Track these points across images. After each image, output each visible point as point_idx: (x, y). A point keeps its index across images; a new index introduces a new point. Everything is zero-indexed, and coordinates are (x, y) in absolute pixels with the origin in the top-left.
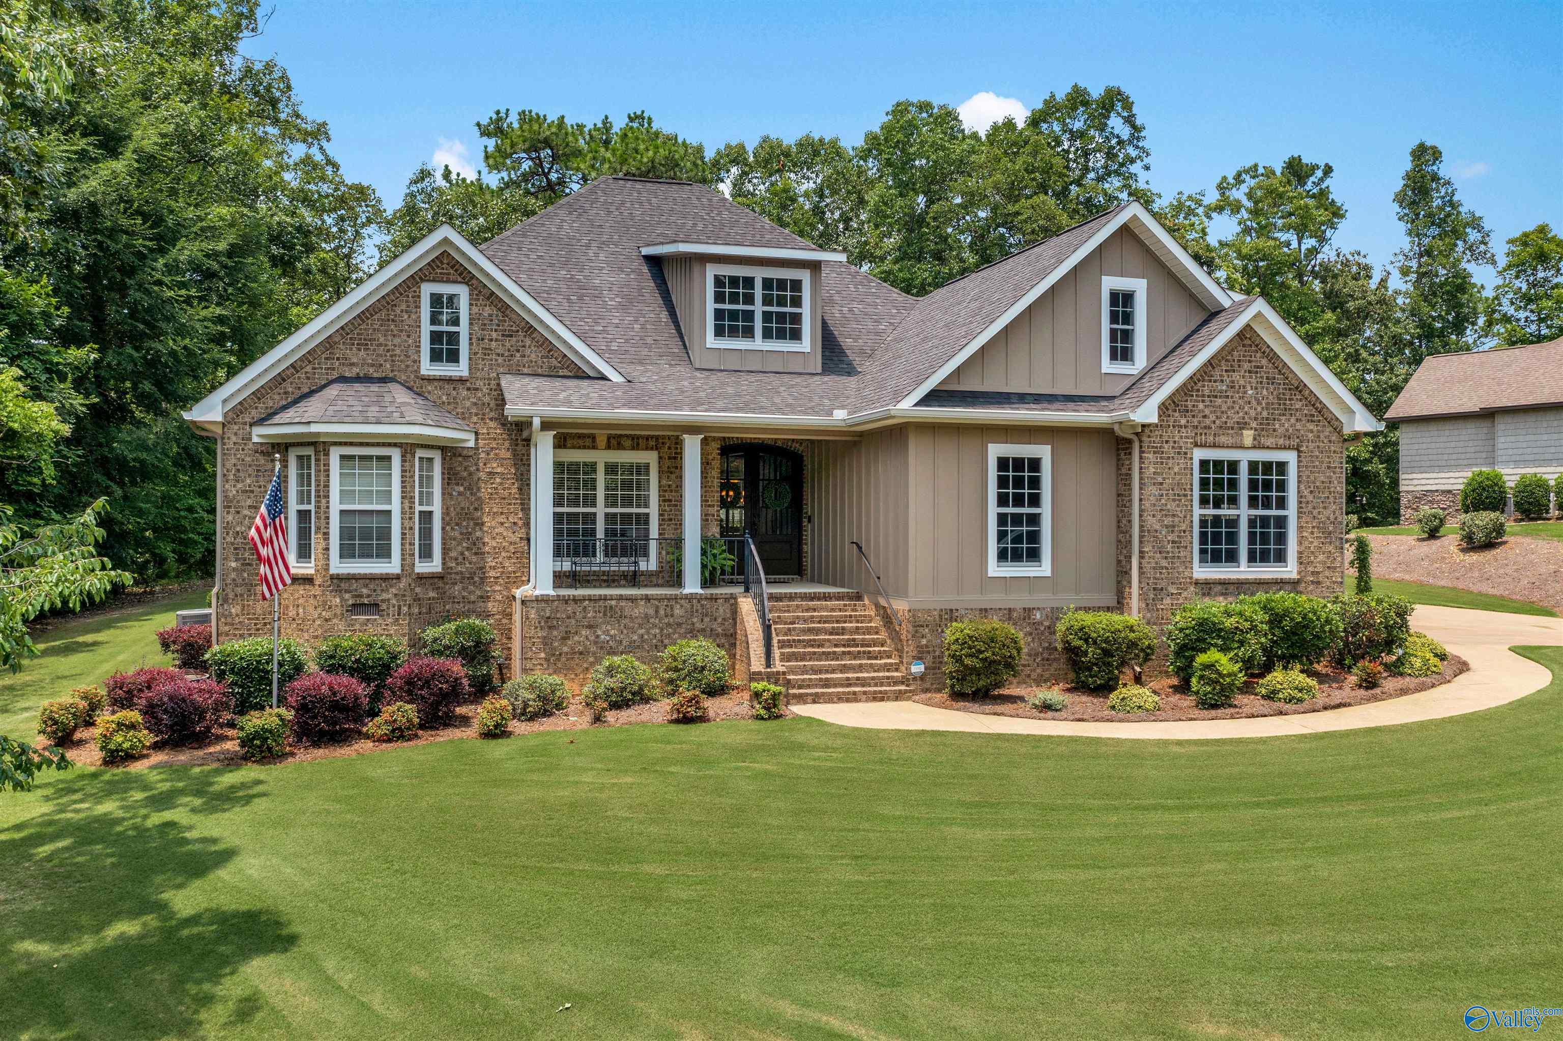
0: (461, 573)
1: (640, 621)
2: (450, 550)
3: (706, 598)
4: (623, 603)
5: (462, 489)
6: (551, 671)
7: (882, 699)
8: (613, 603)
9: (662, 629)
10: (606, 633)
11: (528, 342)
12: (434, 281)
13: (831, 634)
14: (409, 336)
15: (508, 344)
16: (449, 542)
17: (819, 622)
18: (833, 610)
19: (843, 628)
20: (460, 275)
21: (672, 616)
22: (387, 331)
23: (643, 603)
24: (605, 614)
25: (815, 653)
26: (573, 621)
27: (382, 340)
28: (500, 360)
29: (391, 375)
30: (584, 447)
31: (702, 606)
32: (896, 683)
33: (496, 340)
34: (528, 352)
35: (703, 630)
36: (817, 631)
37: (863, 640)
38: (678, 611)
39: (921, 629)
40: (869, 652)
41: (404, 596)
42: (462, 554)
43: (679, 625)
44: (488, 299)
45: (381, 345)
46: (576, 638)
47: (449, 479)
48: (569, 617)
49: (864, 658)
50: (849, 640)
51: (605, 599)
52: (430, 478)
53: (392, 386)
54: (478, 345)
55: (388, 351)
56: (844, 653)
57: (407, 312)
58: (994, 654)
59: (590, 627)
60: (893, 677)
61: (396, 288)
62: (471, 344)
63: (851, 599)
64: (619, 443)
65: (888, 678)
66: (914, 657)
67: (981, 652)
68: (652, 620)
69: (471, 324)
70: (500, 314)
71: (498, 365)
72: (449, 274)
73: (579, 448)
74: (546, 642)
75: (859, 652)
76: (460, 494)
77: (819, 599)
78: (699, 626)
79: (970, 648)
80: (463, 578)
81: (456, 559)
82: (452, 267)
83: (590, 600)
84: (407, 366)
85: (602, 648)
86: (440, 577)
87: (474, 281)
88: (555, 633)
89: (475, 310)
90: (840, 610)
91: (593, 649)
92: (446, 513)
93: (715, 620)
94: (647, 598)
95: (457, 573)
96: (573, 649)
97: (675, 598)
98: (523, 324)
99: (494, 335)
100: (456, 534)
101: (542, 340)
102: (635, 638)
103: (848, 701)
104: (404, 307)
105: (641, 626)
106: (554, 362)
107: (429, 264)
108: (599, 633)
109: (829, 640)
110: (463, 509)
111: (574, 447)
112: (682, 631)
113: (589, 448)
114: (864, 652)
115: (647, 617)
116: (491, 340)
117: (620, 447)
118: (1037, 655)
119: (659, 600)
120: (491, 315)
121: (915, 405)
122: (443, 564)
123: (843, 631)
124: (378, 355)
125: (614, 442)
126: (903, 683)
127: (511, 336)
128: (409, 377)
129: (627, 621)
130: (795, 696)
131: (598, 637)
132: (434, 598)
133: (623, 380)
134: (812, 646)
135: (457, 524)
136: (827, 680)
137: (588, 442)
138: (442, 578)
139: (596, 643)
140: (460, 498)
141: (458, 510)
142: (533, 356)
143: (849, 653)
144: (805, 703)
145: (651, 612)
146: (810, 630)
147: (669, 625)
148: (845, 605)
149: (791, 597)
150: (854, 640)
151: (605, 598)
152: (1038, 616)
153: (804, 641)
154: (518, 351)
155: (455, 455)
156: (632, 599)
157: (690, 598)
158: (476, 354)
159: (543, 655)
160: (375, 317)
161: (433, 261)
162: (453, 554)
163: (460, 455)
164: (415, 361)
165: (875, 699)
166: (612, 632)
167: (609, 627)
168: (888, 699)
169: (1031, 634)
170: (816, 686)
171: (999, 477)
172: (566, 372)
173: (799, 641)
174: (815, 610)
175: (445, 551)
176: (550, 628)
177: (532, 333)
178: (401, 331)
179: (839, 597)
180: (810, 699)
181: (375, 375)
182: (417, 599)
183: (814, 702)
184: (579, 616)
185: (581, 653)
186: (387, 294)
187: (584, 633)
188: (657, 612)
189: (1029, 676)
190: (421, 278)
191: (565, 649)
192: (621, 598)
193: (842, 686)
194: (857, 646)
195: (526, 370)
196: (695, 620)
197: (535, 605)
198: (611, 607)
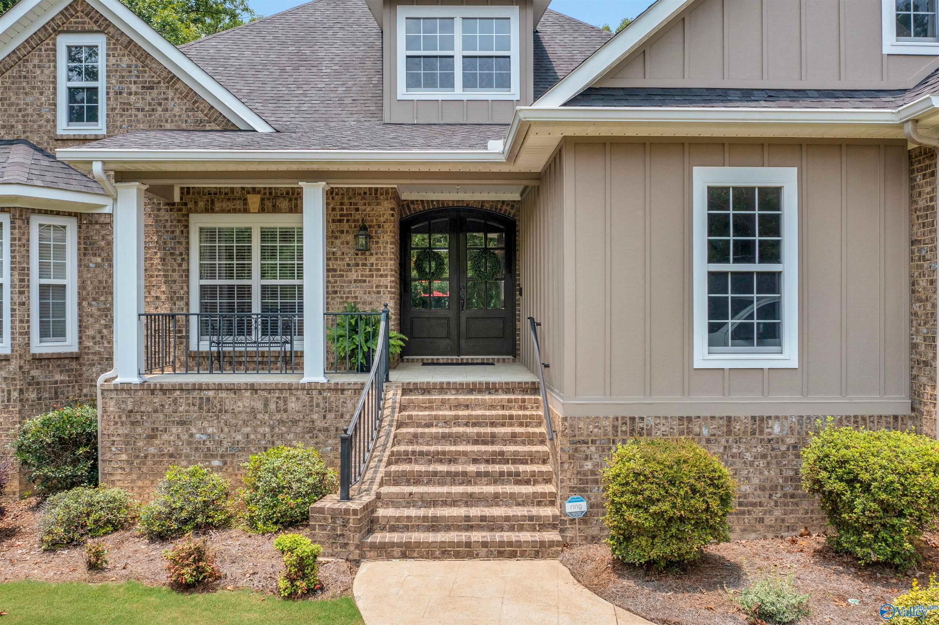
0: (100, 353)
1: (244, 416)
2: (86, 327)
3: (329, 389)
4: (223, 394)
5: (99, 260)
6: (134, 476)
7: (513, 555)
8: (211, 393)
9: (272, 428)
10: (202, 431)
11: (170, 93)
12: (68, 32)
13: (476, 442)
14: (41, 94)
15: (148, 98)
16: (85, 319)
17: (467, 425)
18: (492, 407)
19: (493, 435)
20: (96, 22)
21: (286, 411)
22: (19, 88)
23: (248, 394)
24: (201, 408)
25: (435, 473)
26: (161, 416)
27: (13, 99)
28: (140, 115)
29: (23, 137)
30: (235, 211)
31: (325, 398)
32: (543, 527)
33: (136, 93)
34: (170, 104)
35: (327, 429)
36: (455, 439)
37: (516, 453)
38: (293, 405)
39: (584, 447)
40: (518, 474)
41: (14, 379)
42: (100, 332)
43: (295, 422)
44: (126, 47)
45: (12, 104)
46: (165, 437)
47: (85, 249)
48: (156, 411)
49: (509, 482)
50: (494, 453)
51: (200, 390)
52: (61, 250)
53: (22, 148)
54: (116, 99)
55: (20, 110)
56: (479, 474)
57: (39, 67)
58: (674, 506)
59: (182, 423)
60: (539, 518)
61: (27, 41)
62: (108, 99)
63: (524, 391)
64: (274, 206)
65: (531, 518)
66: (572, 489)
67: (651, 501)
68: (260, 416)
69: (108, 76)
70: (140, 64)
71: (138, 121)
72: (84, 23)
73: (229, 212)
74: (128, 440)
75: (502, 474)
76: (97, 265)
77: (480, 391)
78: (320, 424)
79: (635, 493)
80: (102, 359)
81: (94, 338)
82: (87, 15)
83: (182, 390)
84: (40, 126)
85: (197, 449)
86: (75, 358)
87: (111, 29)
88: (139, 430)
89: (113, 60)
90: (503, 407)
91: (186, 450)
92: (82, 287)
93: (342, 416)
94: (253, 388)
95: (95, 354)
96: (161, 450)
97: (290, 388)
98: (164, 74)
99: (134, 88)
100: (94, 310)
101: (185, 91)
102: (239, 437)
103: (458, 556)
104: (36, 61)
105: (245, 423)
106: (201, 115)
107: (62, 13)
108: (194, 431)
109: (465, 453)
110: (100, 282)
111: (223, 211)
112: (299, 430)
113: (240, 211)
114: (510, 474)
115: (253, 412)
116: (130, 94)
117: (275, 209)
118: (774, 488)
119: (269, 391)
120: (129, 66)
121: (565, 105)
122: (80, 343)
123: (493, 439)
124: (10, 116)
125: (269, 204)
126: (554, 527)
127: (152, 88)
128: (41, 138)
129: (228, 416)
130: (373, 546)
131: (192, 435)
132: (62, 382)
133: (271, 130)
134: (441, 461)
135: (94, 299)
136: (435, 518)
137: (239, 204)
138: (77, 358)
139: (189, 443)
140: (98, 270)
141: (96, 283)
142: (177, 109)
143: (487, 474)
144: (390, 557)
145: (259, 405)
146: (446, 438)
147: (281, 422)
148: (510, 401)
149: (443, 388)
150: (502, 453)
151: (200, 388)
152: (777, 429)
153: (428, 453)
154: (160, 104)
155: (91, 223)
156: (234, 389)
157: (308, 389)
158: (113, 109)
159: (124, 457)
160: (7, 74)
161: (66, 9)
162: (91, 332)
163: (97, 223)
164: (48, 121)
165: (501, 554)
166: (210, 430)
167: (206, 424)
168: (523, 555)
169: (764, 456)
170: (418, 528)
171: (711, 217)
172: (214, 126)
173: (421, 453)
174: (467, 407)
175: (82, 328)
176: (133, 423)
177: (175, 83)
178: (34, 88)
179: (509, 388)
180: (397, 551)
181: (7, 138)
182: (34, 383)
183: (404, 556)
184: (168, 409)
185: (171, 456)
186: (18, 49)
187: (174, 430)
188: (266, 405)
189: (761, 520)
190: (55, 31)
191: (152, 450)
192: (219, 388)
193: (458, 528)
194: (507, 462)
195: (168, 126)
196: (315, 416)
197: (114, 395)
198: (208, 399)
